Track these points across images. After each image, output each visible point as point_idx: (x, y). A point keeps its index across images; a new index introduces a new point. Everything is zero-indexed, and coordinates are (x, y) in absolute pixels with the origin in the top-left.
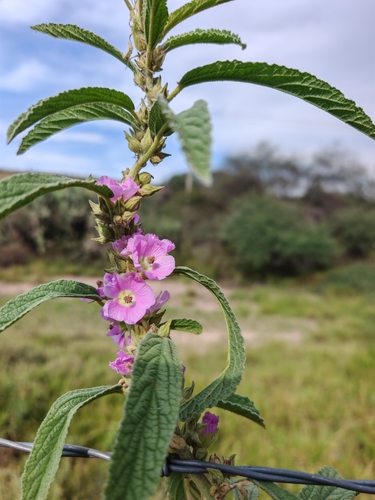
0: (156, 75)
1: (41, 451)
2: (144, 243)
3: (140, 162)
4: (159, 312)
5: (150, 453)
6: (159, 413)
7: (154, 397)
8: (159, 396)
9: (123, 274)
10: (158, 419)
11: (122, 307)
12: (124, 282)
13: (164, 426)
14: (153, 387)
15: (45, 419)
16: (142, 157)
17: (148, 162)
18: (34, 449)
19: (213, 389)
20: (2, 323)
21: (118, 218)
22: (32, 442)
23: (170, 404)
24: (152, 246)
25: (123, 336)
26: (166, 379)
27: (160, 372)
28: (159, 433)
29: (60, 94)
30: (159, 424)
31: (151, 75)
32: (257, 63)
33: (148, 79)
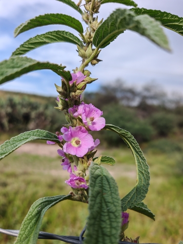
0: (95, 16)
1: (24, 236)
2: (87, 109)
3: (85, 63)
4: (93, 151)
5: (107, 238)
6: (109, 212)
7: (103, 201)
8: (107, 200)
9: (74, 128)
10: (108, 215)
11: (73, 147)
12: (75, 132)
13: (113, 220)
14: (102, 195)
15: (27, 215)
16: (86, 61)
17: (90, 64)
18: (20, 234)
19: (130, 197)
20: (2, 154)
21: (73, 93)
22: (19, 230)
23: (115, 206)
24: (92, 111)
25: (70, 166)
26: (109, 189)
27: (104, 185)
28: (111, 225)
29: (46, 15)
30: (110, 218)
31: (92, 15)
32: (155, 10)
33: (90, 18)
